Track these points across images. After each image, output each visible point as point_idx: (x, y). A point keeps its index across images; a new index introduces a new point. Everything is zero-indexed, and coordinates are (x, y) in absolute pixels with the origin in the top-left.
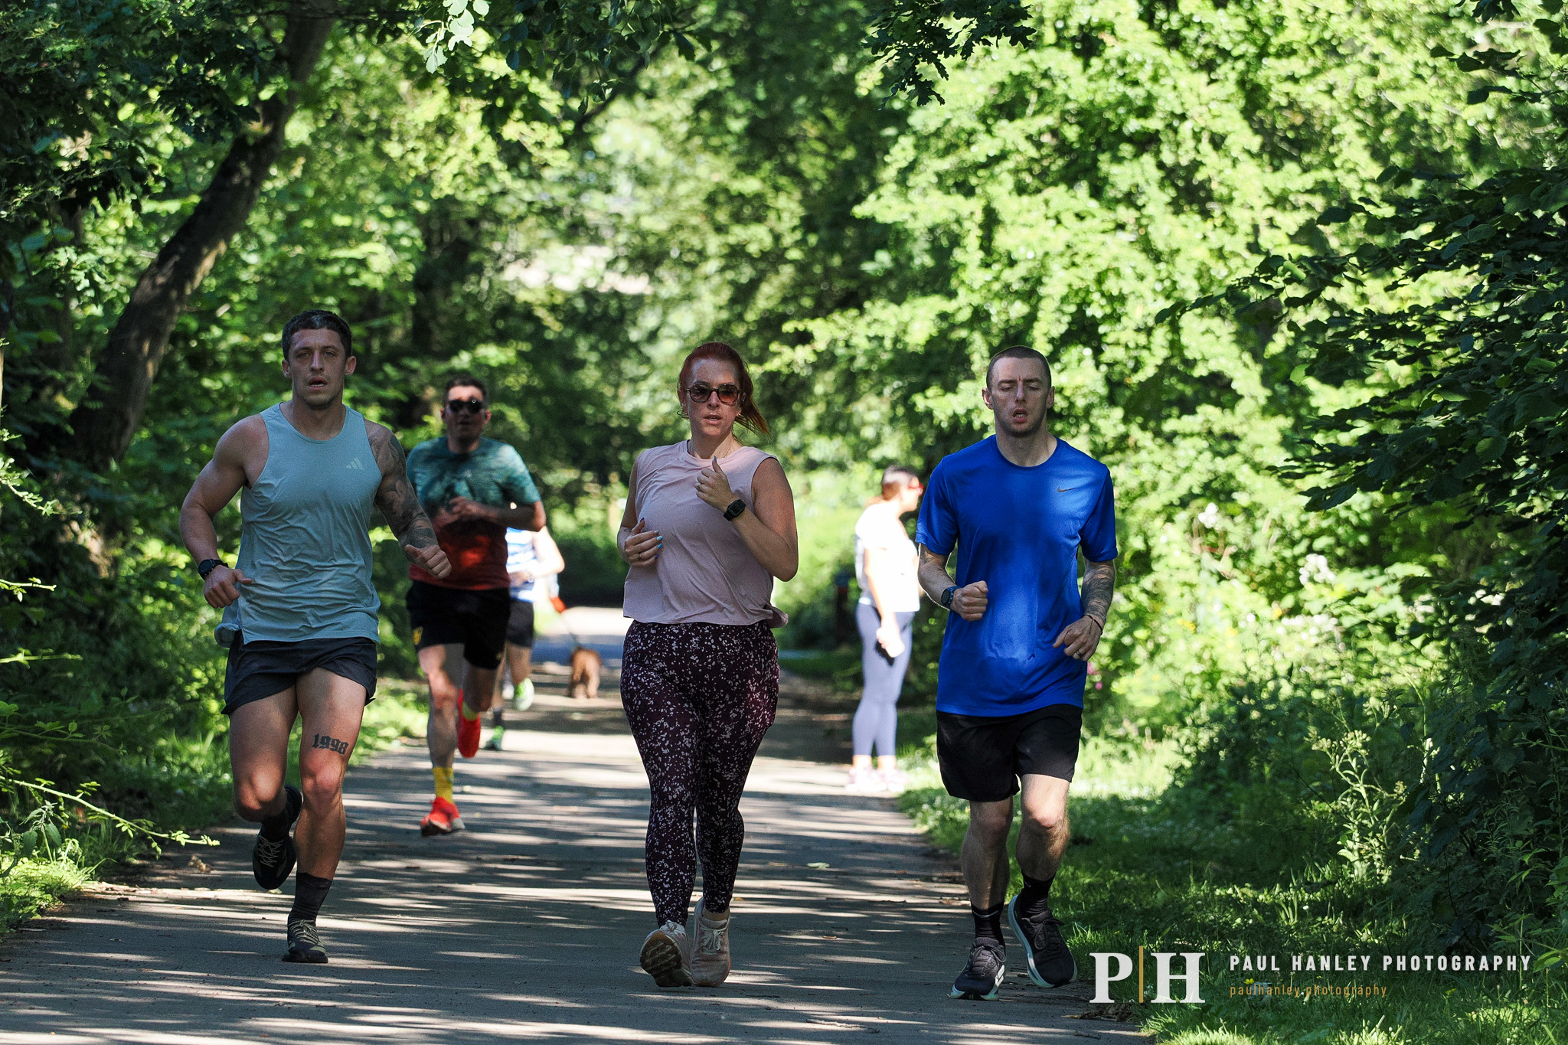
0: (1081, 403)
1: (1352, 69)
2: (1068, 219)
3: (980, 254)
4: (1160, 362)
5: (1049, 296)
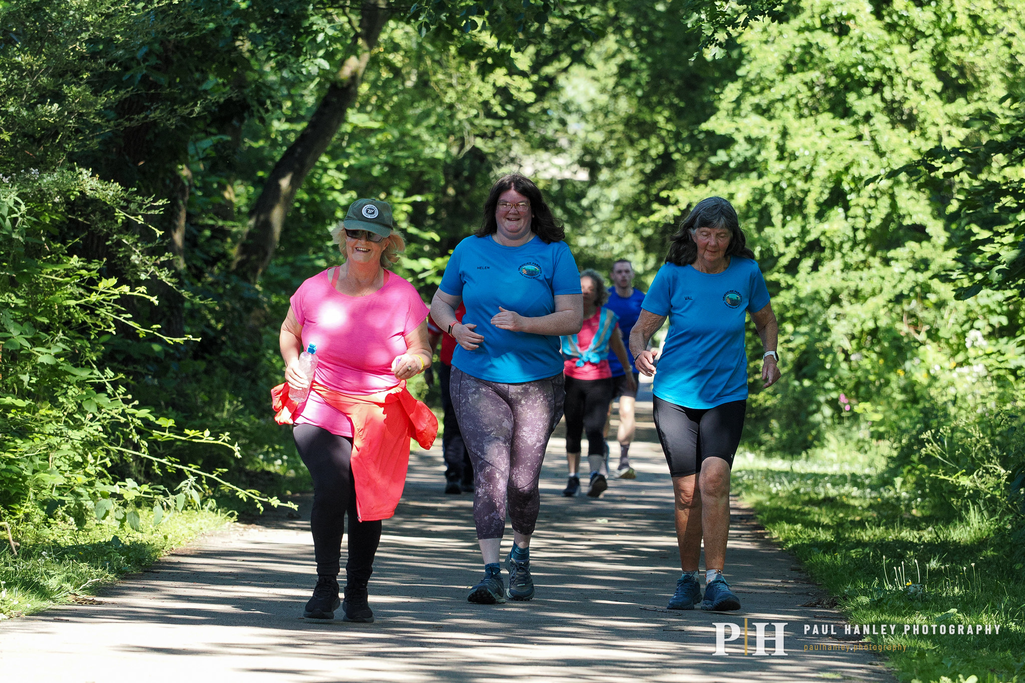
0: (837, 241)
1: (997, 42)
2: (829, 132)
3: (776, 153)
4: (883, 216)
5: (818, 177)
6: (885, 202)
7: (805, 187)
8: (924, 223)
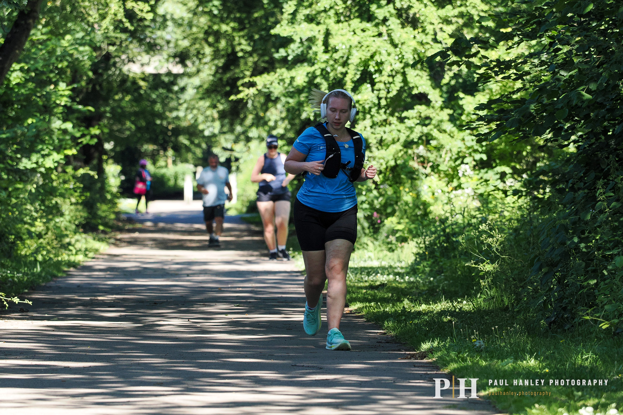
0: (367, 107)
2: (358, 32)
3: (323, 48)
4: (398, 89)
5: (352, 63)
6: (399, 78)
7: (344, 70)
8: (427, 92)
